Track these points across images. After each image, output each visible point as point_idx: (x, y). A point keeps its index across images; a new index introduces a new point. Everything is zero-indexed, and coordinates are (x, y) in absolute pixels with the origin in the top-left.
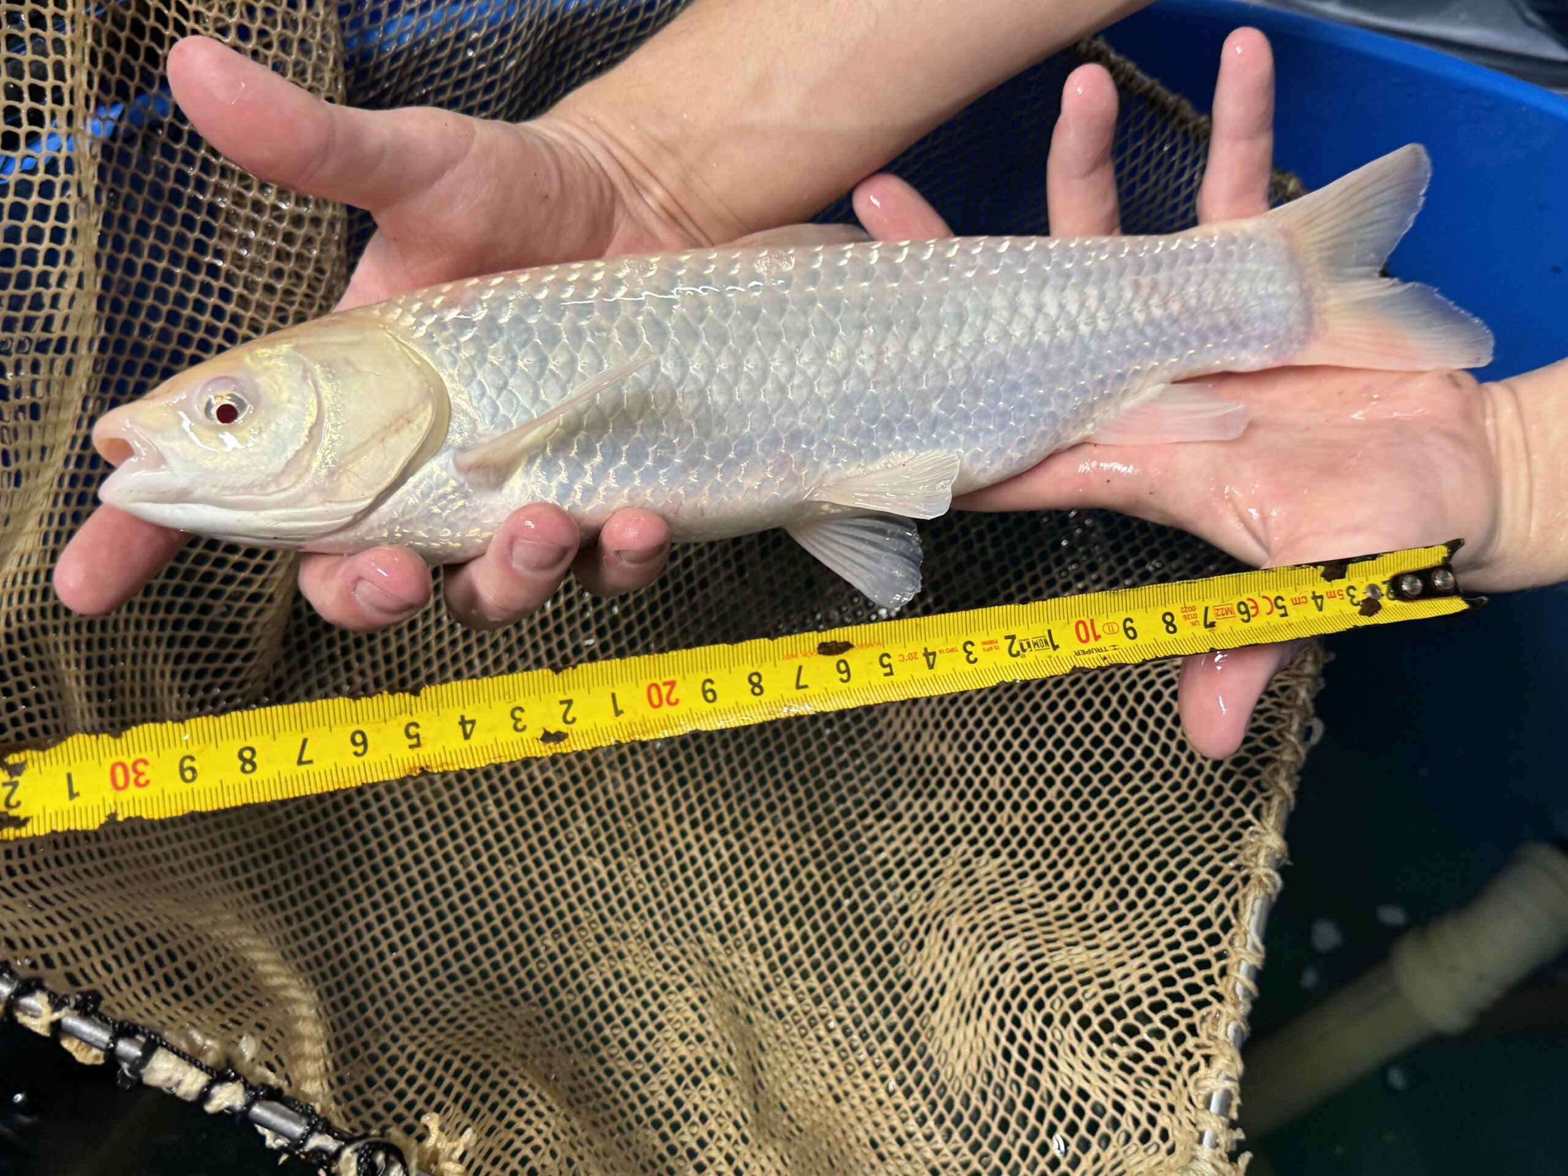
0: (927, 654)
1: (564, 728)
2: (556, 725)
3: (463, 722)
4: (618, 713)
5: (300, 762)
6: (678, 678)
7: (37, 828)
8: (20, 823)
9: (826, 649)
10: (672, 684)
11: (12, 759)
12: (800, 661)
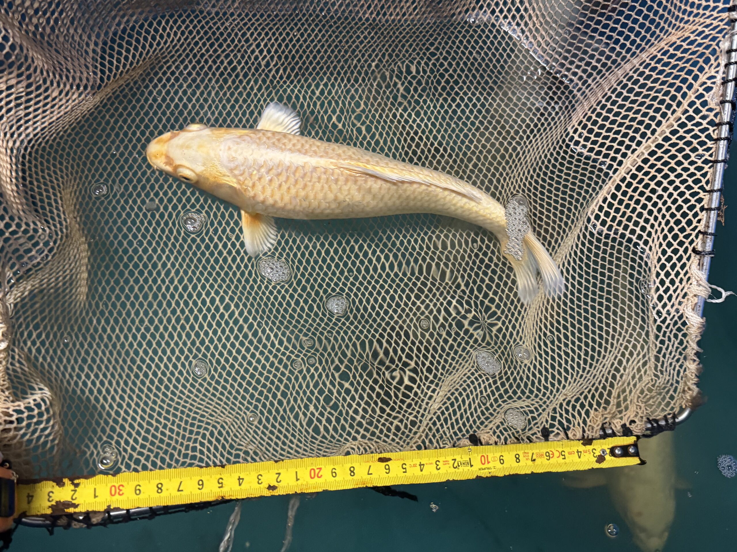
0: (420, 465)
1: (276, 484)
2: (273, 483)
3: (239, 479)
4: (297, 480)
5: (179, 490)
6: (323, 467)
7: (81, 509)
8: (76, 506)
9: (381, 460)
10: (320, 469)
11: (76, 481)
12: (371, 464)
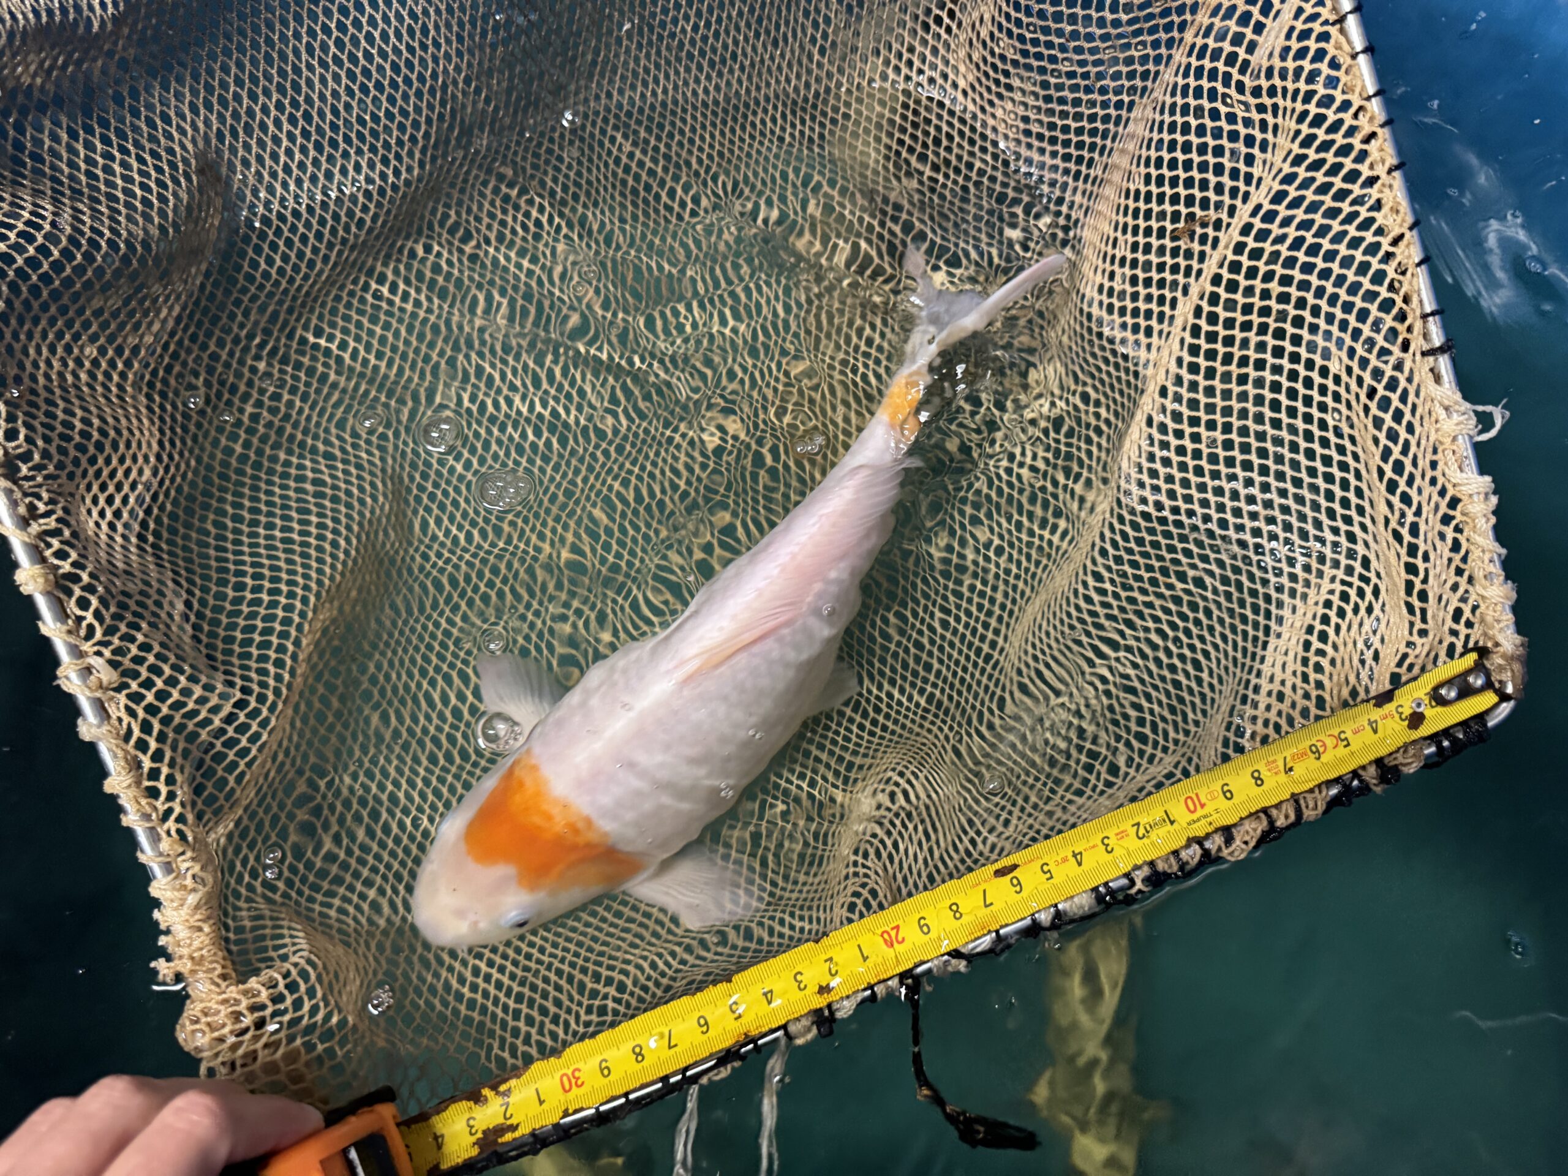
0: (1075, 855)
1: (830, 979)
2: (825, 979)
3: (764, 992)
4: (864, 958)
5: (669, 1046)
6: (900, 923)
7: (524, 1130)
8: (513, 1128)
9: (1000, 873)
10: (897, 928)
11: (503, 1088)
12: (983, 886)
